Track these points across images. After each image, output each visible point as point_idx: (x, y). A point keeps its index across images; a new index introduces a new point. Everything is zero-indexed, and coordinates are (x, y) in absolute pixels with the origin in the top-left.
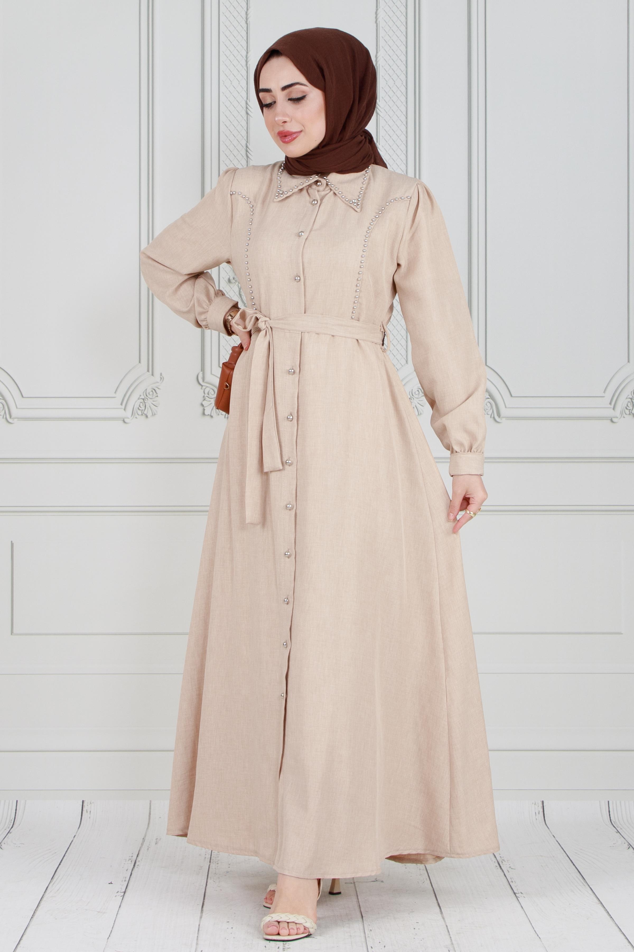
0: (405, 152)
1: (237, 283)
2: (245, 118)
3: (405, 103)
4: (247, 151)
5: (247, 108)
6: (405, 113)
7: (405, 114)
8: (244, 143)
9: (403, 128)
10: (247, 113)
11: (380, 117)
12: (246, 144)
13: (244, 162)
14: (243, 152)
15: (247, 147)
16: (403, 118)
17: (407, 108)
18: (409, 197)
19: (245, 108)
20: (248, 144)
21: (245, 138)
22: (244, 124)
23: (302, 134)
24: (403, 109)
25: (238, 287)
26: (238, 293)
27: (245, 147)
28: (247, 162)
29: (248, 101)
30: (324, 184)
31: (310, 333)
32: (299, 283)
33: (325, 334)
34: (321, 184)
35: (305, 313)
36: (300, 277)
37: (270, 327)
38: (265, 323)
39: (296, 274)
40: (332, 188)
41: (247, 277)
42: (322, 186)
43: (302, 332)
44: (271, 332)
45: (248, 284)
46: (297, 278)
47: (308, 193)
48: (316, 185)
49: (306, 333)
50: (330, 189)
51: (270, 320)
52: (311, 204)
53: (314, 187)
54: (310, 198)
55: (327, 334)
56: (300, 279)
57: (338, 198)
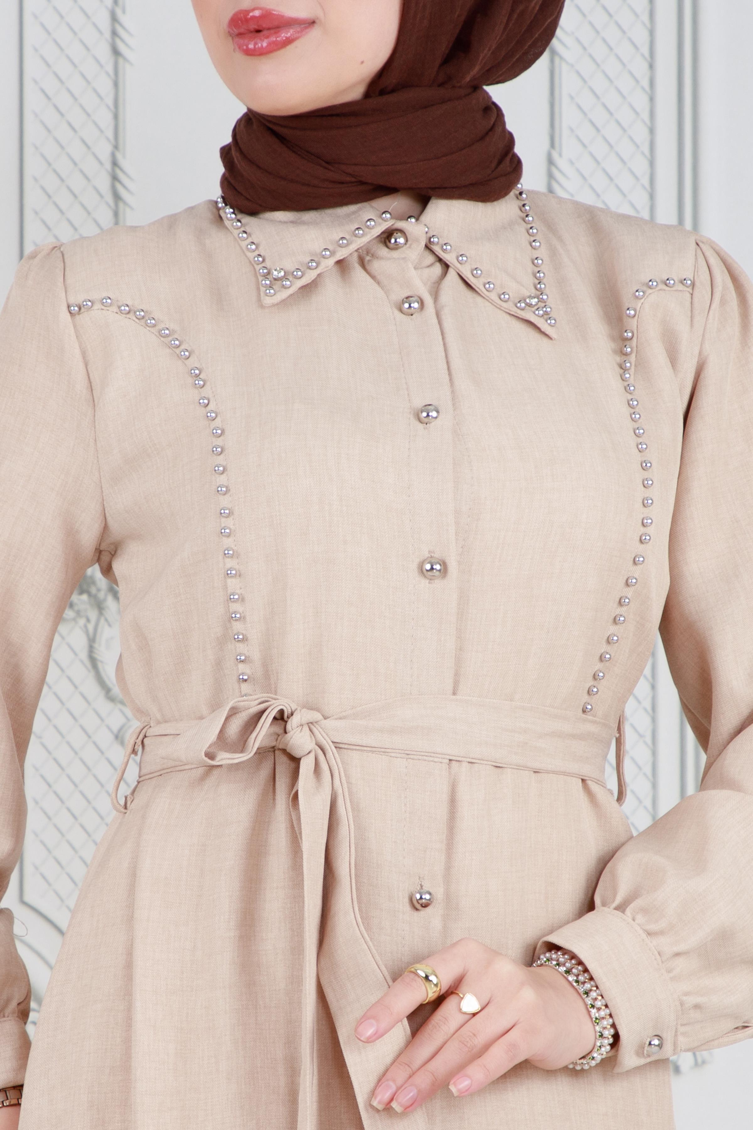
0: (646, 181)
1: (82, 622)
2: (110, 68)
3: (645, 18)
4: (115, 178)
5: (114, 33)
6: (646, 51)
7: (647, 54)
8: (104, 150)
9: (641, 101)
10: (116, 52)
11: (565, 67)
12: (113, 155)
13: (105, 217)
14: (104, 183)
15: (115, 163)
16: (641, 68)
17: (652, 33)
18: (689, 282)
19: (108, 35)
20: (119, 156)
21: (110, 134)
22: (105, 86)
23: (315, 33)
24: (641, 36)
25: (87, 632)
26: (84, 655)
27: (108, 166)
28: (116, 214)
29: (119, 12)
30: (417, 240)
31: (476, 765)
32: (438, 584)
33: (519, 767)
34: (407, 240)
35: (454, 694)
36: (444, 564)
37: (332, 742)
38: (311, 730)
39: (429, 552)
40: (448, 257)
41: (225, 564)
42: (410, 247)
43: (450, 760)
44: (338, 760)
45: (225, 587)
46: (428, 567)
47: (373, 277)
48: (387, 247)
49: (465, 764)
50: (440, 260)
51: (325, 718)
52: (401, 310)
53: (383, 251)
54: (387, 293)
55: (525, 768)
56: (444, 571)
57: (475, 295)
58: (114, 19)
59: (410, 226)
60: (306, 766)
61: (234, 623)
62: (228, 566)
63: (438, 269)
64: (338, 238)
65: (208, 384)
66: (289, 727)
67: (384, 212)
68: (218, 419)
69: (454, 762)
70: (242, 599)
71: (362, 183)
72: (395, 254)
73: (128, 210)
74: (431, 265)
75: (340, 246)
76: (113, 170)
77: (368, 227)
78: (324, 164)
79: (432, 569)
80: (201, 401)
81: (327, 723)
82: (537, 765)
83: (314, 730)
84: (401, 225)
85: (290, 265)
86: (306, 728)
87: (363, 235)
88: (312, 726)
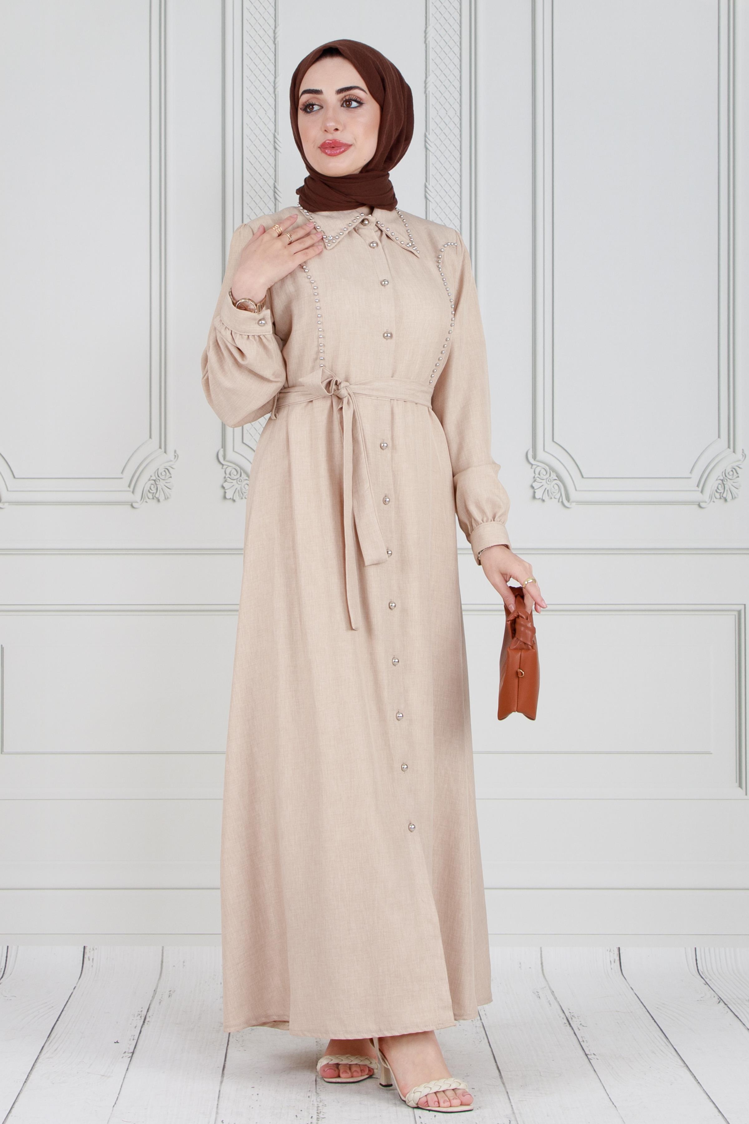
2: (273, 154)
3: (459, 137)
4: (275, 192)
5: (275, 142)
7: (459, 149)
8: (271, 182)
9: (457, 166)
10: (275, 148)
12: (274, 184)
13: (272, 206)
14: (271, 193)
15: (275, 187)
16: (457, 154)
17: (461, 142)
19: (272, 142)
21: (273, 177)
22: (272, 160)
23: (352, 148)
24: (457, 143)
28: (275, 205)
29: (276, 134)
30: (373, 223)
31: (399, 401)
32: (389, 341)
33: (412, 402)
34: (369, 222)
35: (392, 377)
36: (391, 334)
37: (353, 393)
38: (346, 389)
39: (387, 330)
40: (383, 229)
41: (318, 333)
42: (370, 225)
43: (391, 399)
44: (355, 400)
45: (318, 341)
46: (386, 335)
47: (360, 235)
48: (363, 225)
49: (395, 401)
50: (379, 229)
51: (350, 385)
52: (370, 246)
53: (361, 226)
54: (365, 240)
55: (413, 402)
56: (391, 336)
57: (391, 241)
58: (275, 137)
59: (370, 217)
60: (345, 401)
61: (320, 354)
62: (320, 334)
63: (379, 232)
64: (349, 223)
65: (310, 271)
66: (340, 388)
67: (362, 213)
68: (315, 283)
69: (392, 400)
70: (324, 345)
71: (357, 202)
72: (365, 227)
73: (279, 203)
74: (377, 231)
75: (349, 226)
76: (274, 189)
77: (357, 219)
78: (345, 195)
79: (387, 336)
80: (308, 277)
81: (351, 386)
82: (417, 401)
83: (347, 389)
84: (367, 217)
85: (334, 234)
86: (345, 389)
87: (356, 222)
88: (347, 388)
